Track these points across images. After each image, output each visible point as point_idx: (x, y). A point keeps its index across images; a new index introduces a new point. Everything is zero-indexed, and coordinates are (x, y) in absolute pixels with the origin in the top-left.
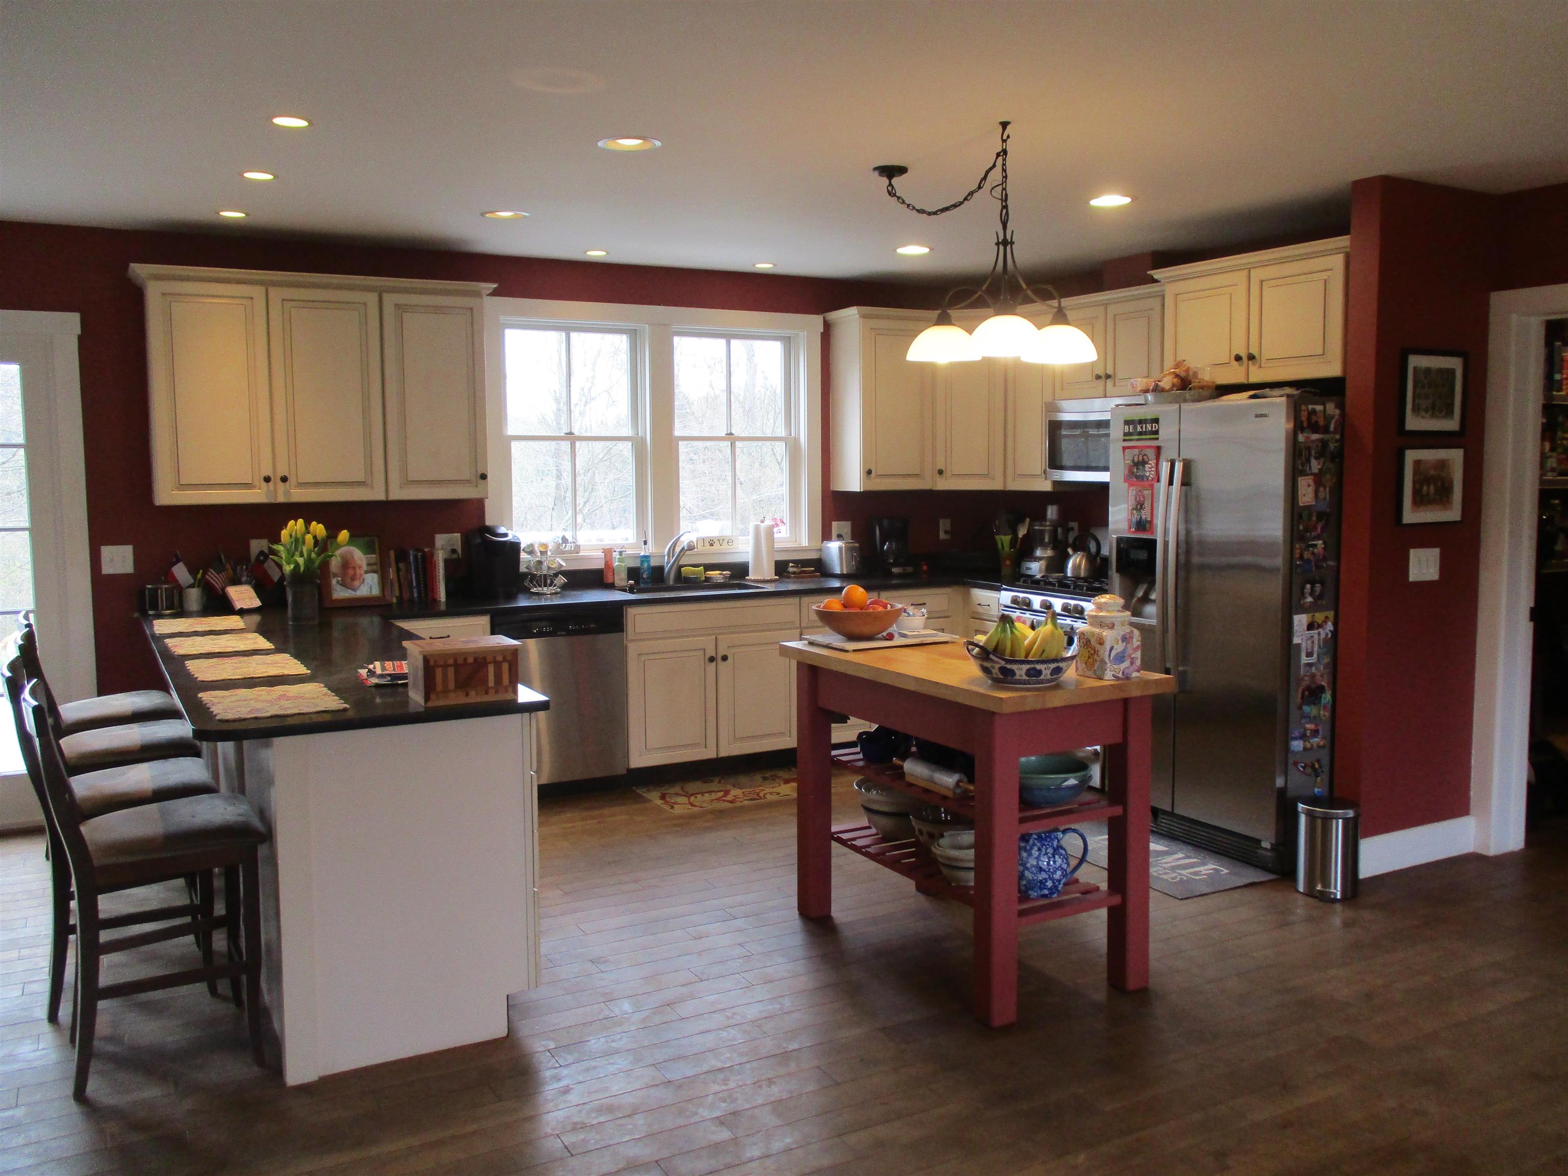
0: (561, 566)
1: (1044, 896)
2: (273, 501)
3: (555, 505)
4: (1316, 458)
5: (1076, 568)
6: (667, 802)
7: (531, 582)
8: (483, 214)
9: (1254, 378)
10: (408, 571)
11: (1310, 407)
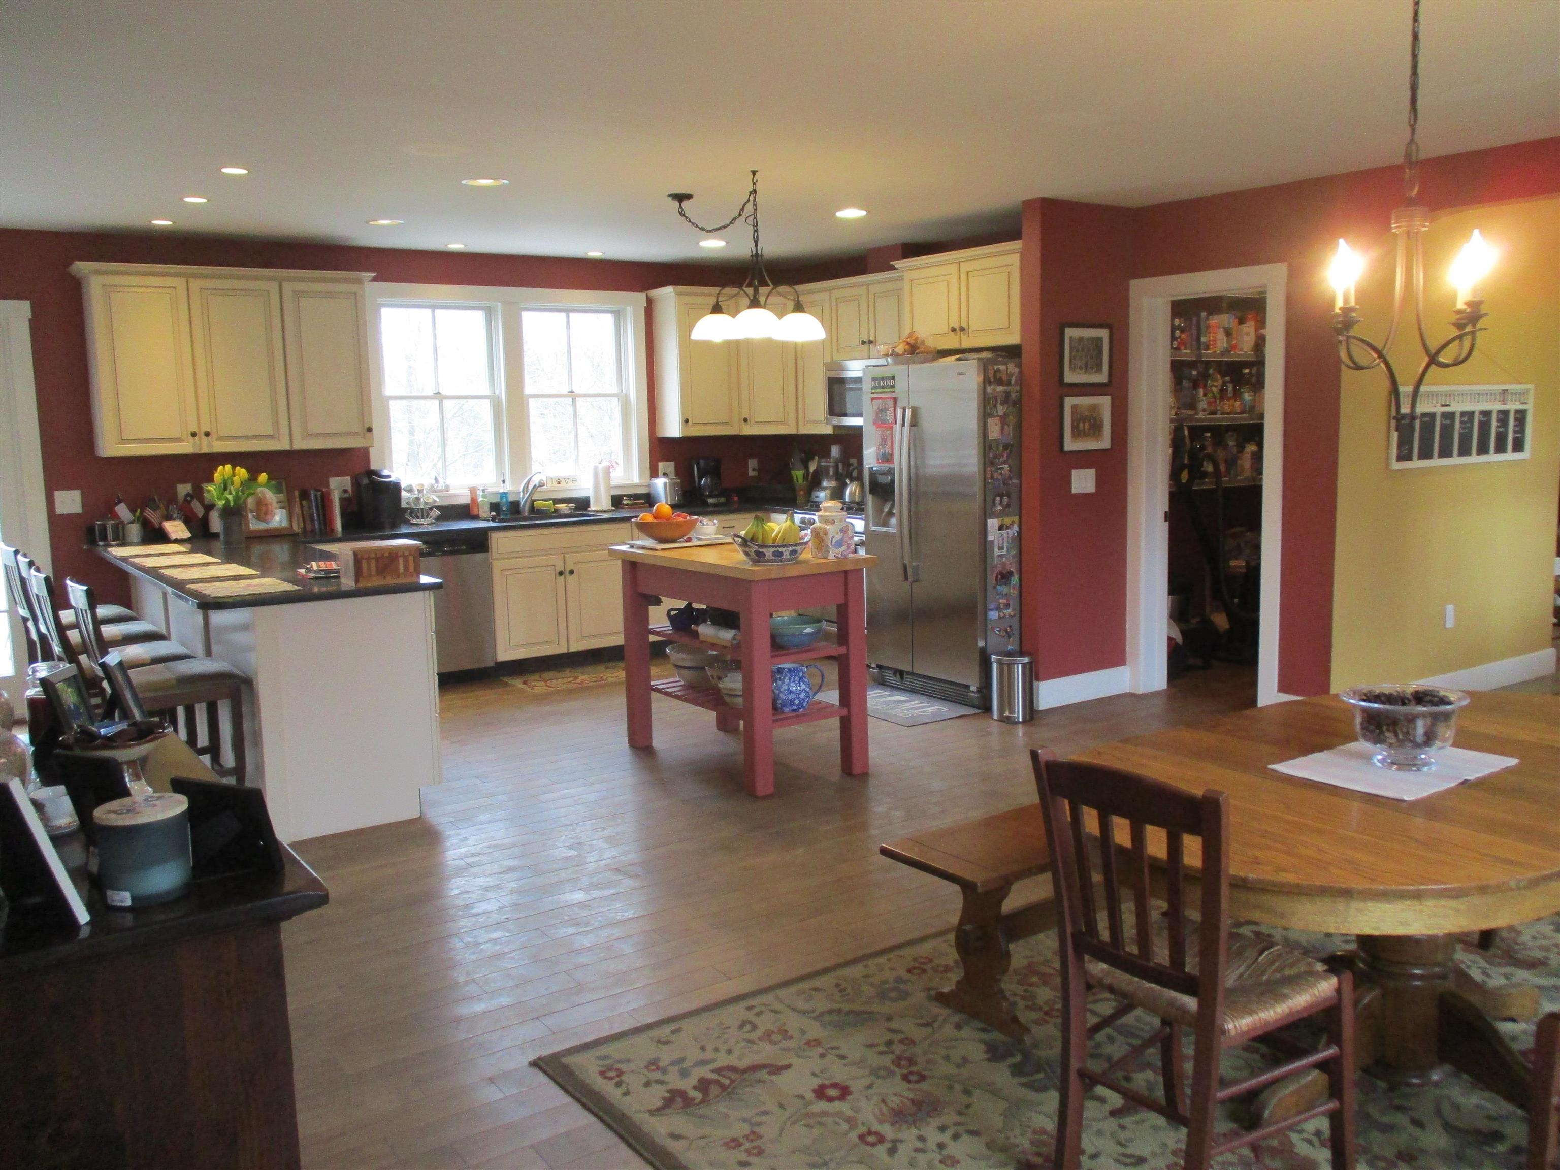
0: (435, 501)
1: (794, 711)
2: (198, 452)
3: (408, 460)
4: (1002, 404)
5: (852, 494)
6: (528, 686)
7: (411, 515)
8: (367, 222)
9: (965, 345)
10: (310, 508)
11: (996, 367)
